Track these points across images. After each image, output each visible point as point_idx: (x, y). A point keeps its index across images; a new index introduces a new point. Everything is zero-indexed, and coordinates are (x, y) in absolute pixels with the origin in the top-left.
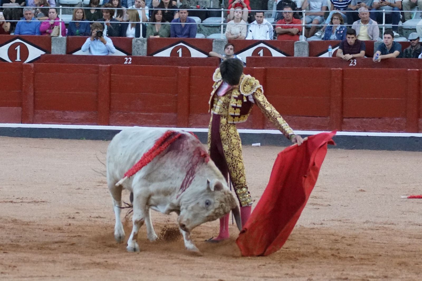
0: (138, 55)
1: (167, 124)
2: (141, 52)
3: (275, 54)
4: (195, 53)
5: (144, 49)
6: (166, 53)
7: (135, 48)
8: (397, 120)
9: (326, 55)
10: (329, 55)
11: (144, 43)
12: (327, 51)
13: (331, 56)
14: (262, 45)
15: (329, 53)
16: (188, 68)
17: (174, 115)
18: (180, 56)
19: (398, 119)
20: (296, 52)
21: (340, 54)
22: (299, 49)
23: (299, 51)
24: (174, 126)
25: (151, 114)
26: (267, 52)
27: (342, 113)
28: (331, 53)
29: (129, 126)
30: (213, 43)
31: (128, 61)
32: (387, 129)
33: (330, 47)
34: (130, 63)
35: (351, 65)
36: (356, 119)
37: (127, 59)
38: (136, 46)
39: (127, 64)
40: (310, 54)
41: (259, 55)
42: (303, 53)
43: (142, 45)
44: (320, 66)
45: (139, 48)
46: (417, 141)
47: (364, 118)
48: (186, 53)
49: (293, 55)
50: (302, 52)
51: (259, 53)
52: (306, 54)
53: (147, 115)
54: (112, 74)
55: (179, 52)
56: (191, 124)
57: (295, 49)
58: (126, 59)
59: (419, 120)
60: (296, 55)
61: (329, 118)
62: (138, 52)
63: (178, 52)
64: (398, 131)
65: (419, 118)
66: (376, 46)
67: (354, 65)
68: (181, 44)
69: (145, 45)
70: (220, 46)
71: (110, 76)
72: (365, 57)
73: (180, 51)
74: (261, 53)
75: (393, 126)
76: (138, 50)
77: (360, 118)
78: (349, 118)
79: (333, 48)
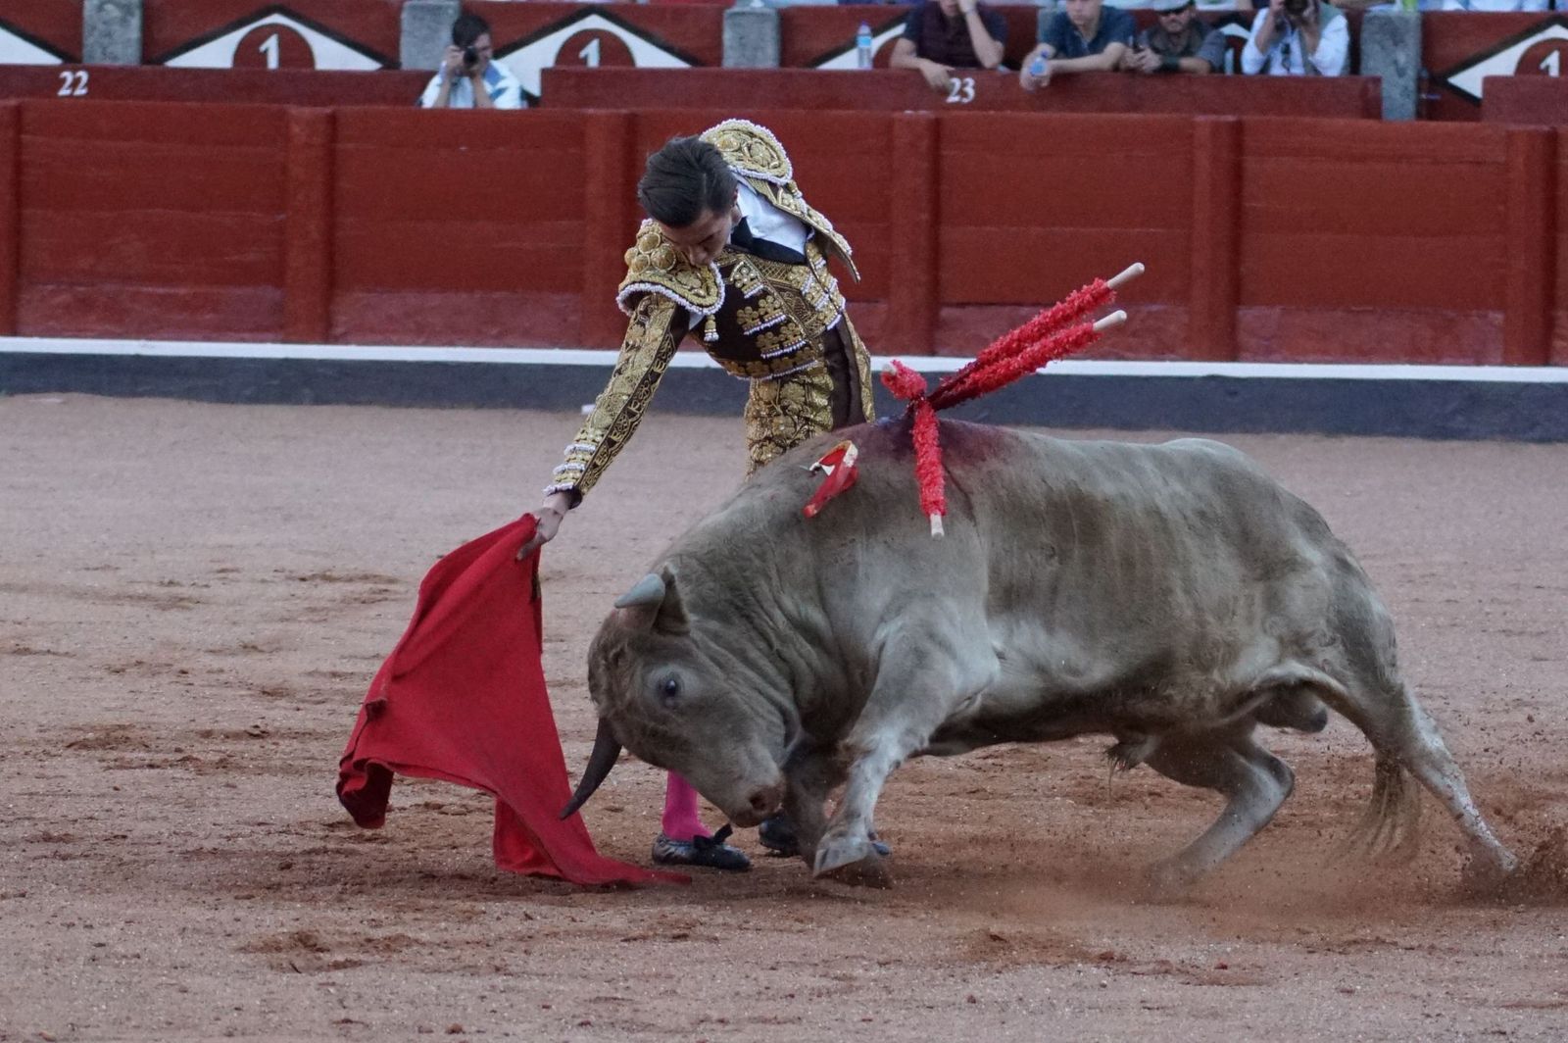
0: (107, 63)
1: (244, 331)
2: (118, 49)
3: (648, 56)
4: (331, 55)
5: (129, 40)
6: (217, 54)
7: (96, 33)
8: (1150, 313)
9: (847, 62)
10: (861, 58)
11: (132, 14)
12: (852, 44)
13: (867, 66)
14: (594, 22)
15: (861, 52)
16: (328, 110)
17: (270, 294)
18: (273, 62)
19: (1154, 308)
20: (731, 47)
21: (905, 56)
22: (741, 38)
23: (743, 46)
24: (271, 336)
25: (182, 291)
26: (613, 51)
27: (935, 285)
28: (869, 51)
29: (93, 337)
30: (404, 16)
31: (76, 83)
32: (1113, 345)
33: (865, 30)
34: (81, 91)
35: (953, 99)
36: (992, 310)
37: (68, 75)
38: (101, 27)
39: (71, 96)
40: (786, 56)
41: (585, 61)
42: (759, 54)
43: (124, 21)
44: (833, 102)
45: (109, 35)
46: (1234, 394)
47: (1020, 304)
48: (296, 51)
49: (718, 60)
50: (756, 49)
51: (582, 54)
52: (767, 58)
53: (163, 297)
54: (23, 136)
55: (266, 52)
56: (339, 330)
57: (728, 36)
58: (64, 80)
59: (1241, 313)
60: (731, 60)
61: (883, 306)
62: (109, 50)
63: (262, 48)
64: (1159, 353)
65: (1239, 304)
66: (1044, 25)
67: (965, 100)
68: (277, 19)
69: (135, 22)
70: (429, 27)
71: (18, 145)
72: (1003, 69)
73: (271, 46)
74: (592, 53)
75: (1134, 334)
76: (106, 41)
77: (1003, 304)
78: (962, 305)
79: (876, 33)
